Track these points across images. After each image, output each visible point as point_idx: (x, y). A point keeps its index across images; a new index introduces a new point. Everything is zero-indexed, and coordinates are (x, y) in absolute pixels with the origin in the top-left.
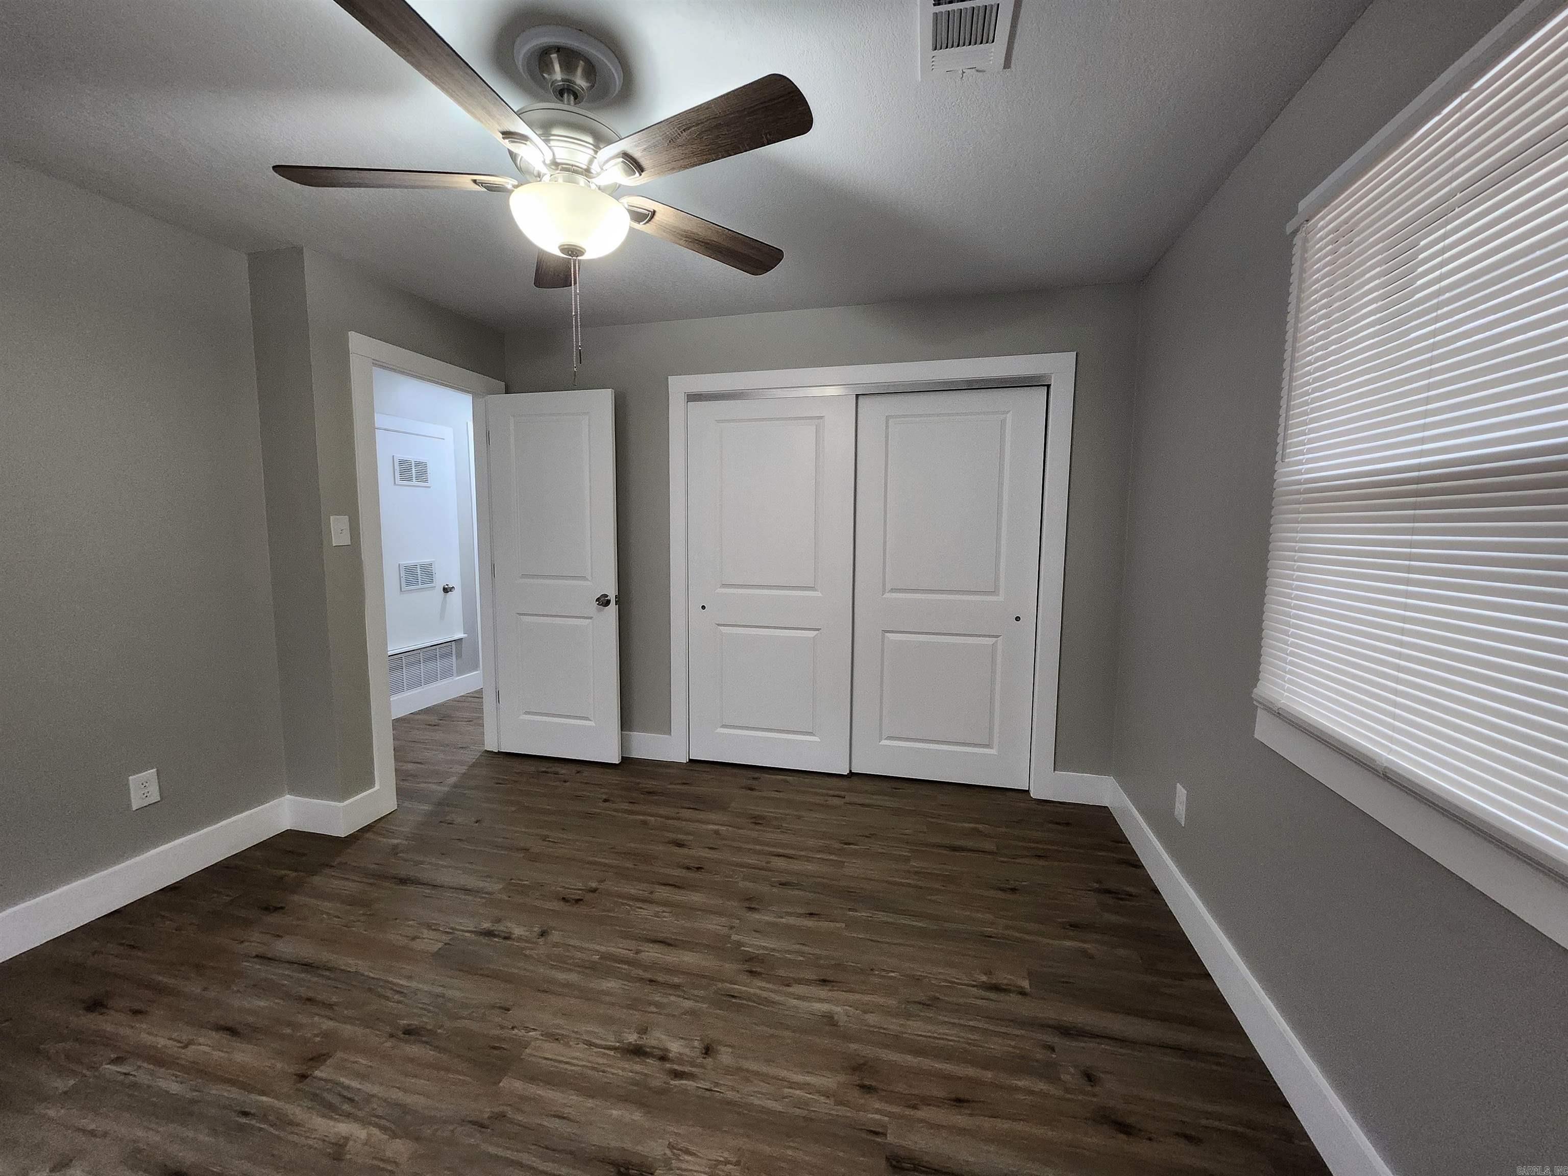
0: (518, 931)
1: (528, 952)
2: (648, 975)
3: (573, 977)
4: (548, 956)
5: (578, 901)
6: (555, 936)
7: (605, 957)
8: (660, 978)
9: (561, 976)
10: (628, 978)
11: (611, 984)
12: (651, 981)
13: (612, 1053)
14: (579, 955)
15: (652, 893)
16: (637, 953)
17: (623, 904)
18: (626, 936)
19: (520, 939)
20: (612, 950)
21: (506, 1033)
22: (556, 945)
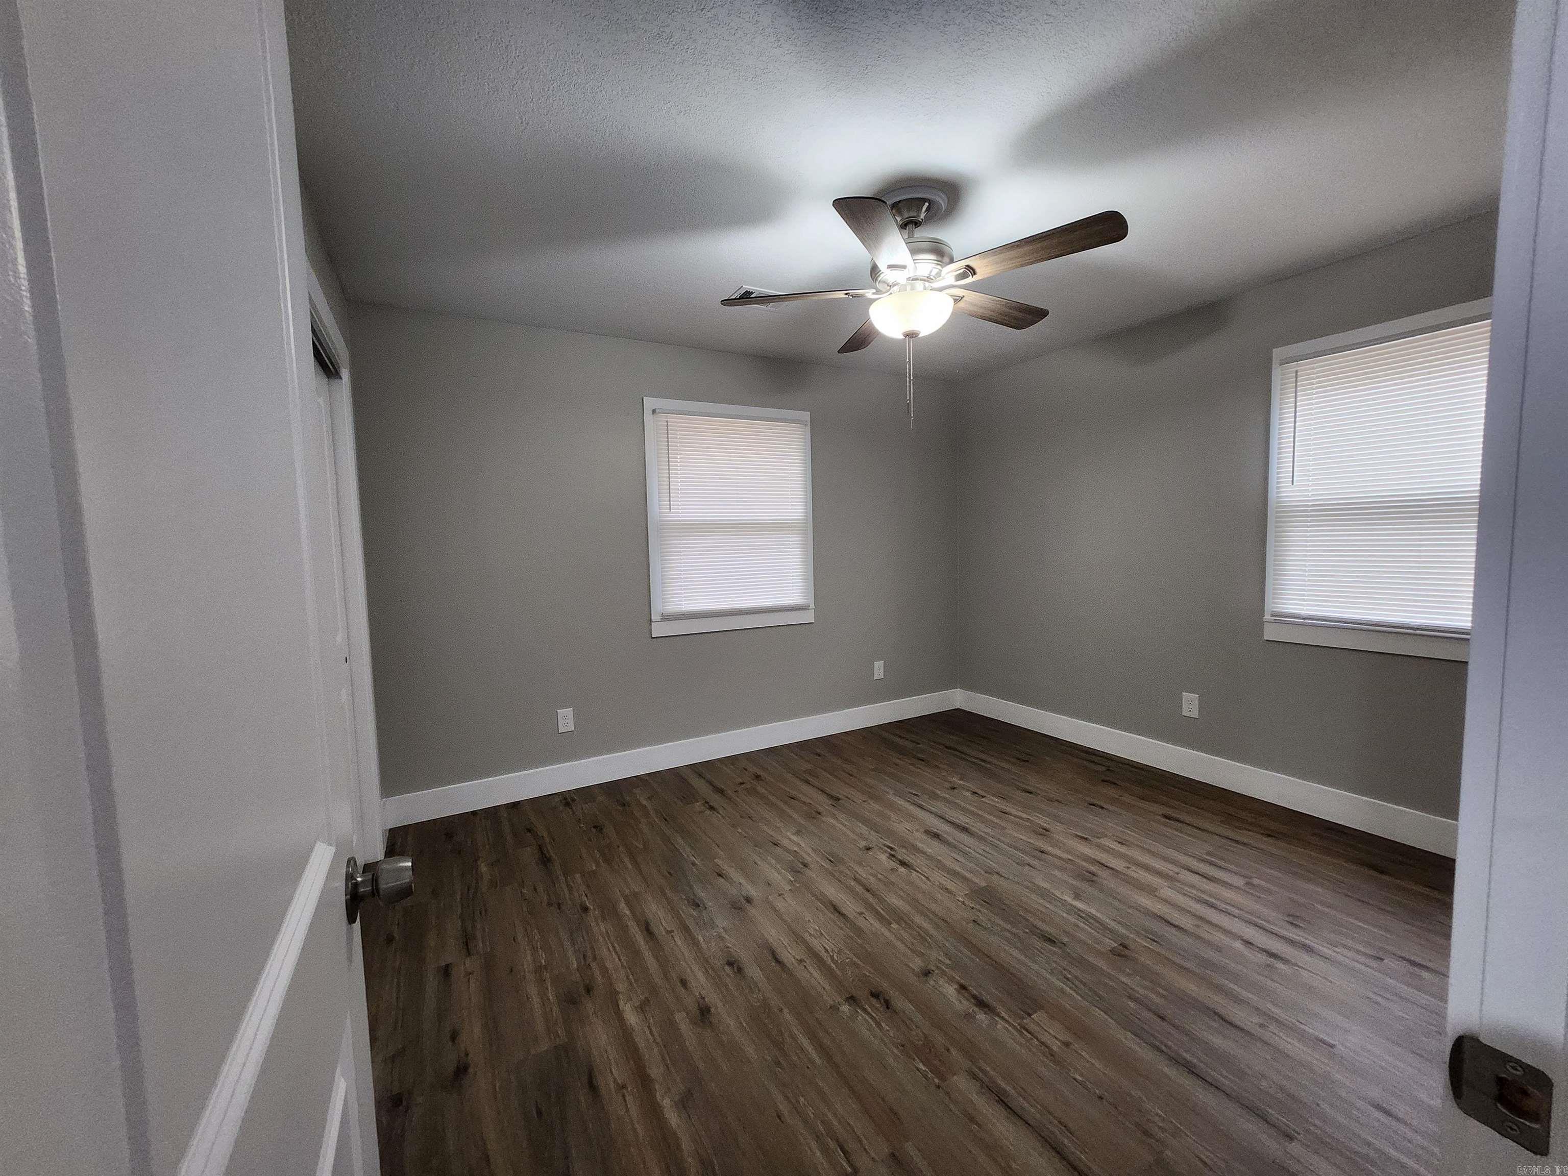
0: (950, 991)
1: (948, 962)
2: (868, 895)
3: (918, 919)
4: (930, 947)
5: (875, 995)
6: (917, 964)
7: (887, 923)
8: (859, 889)
9: (926, 925)
10: (881, 900)
11: (894, 901)
12: (868, 890)
13: (918, 869)
14: (905, 935)
15: (801, 961)
16: (862, 913)
17: (835, 962)
18: (859, 931)
19: (951, 980)
20: (877, 924)
21: (978, 907)
22: (921, 955)
